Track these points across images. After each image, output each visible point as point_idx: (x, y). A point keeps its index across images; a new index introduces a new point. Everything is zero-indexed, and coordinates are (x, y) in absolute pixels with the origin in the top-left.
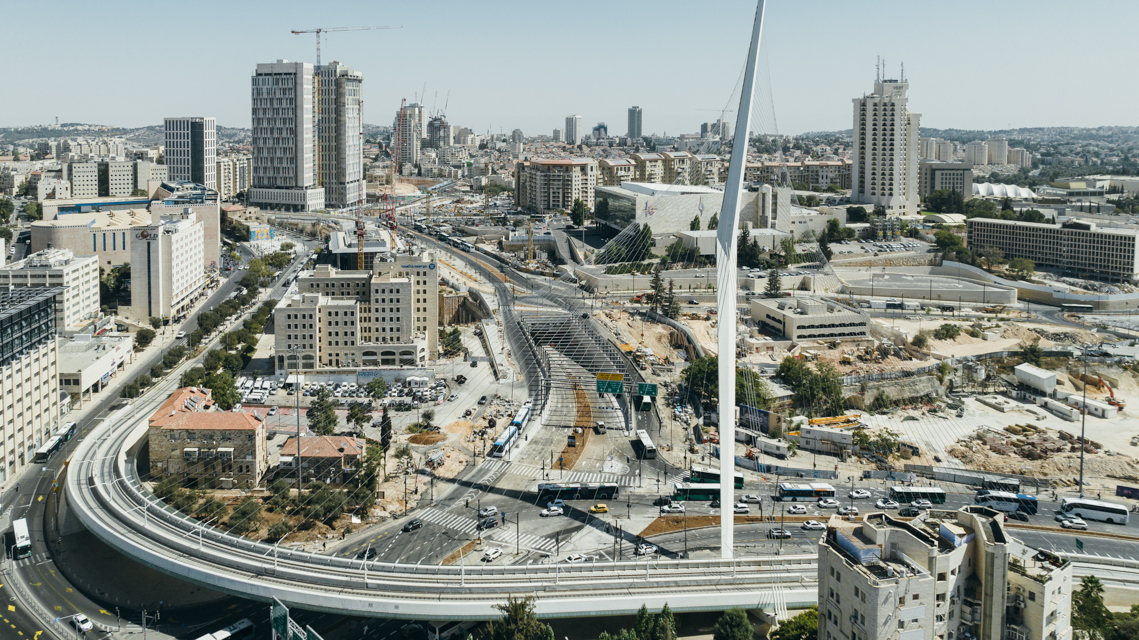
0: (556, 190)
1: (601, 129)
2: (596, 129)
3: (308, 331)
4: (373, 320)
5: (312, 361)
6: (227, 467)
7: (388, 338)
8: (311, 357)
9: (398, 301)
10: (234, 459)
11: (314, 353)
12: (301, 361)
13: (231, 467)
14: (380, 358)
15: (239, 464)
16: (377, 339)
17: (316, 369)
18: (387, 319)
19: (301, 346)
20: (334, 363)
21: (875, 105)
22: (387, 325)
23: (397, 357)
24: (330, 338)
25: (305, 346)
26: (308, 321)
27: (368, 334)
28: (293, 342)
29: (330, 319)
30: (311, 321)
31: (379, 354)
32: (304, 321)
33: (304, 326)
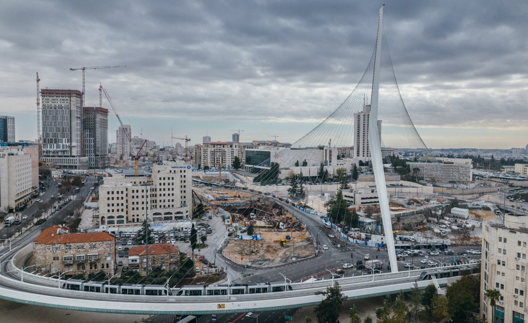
3: (120, 202)
4: (158, 195)
5: (123, 219)
6: (93, 265)
7: (167, 206)
8: (122, 217)
9: (173, 184)
10: (98, 260)
11: (124, 214)
12: (116, 220)
13: (96, 265)
14: (163, 216)
15: (102, 262)
16: (160, 206)
17: (125, 223)
18: (167, 195)
19: (116, 210)
20: (136, 221)
21: (364, 115)
22: (166, 198)
23: (173, 216)
24: (133, 206)
25: (118, 210)
26: (120, 195)
27: (154, 204)
28: (111, 208)
29: (133, 194)
30: (122, 195)
31: (163, 214)
32: (117, 196)
33: (118, 198)
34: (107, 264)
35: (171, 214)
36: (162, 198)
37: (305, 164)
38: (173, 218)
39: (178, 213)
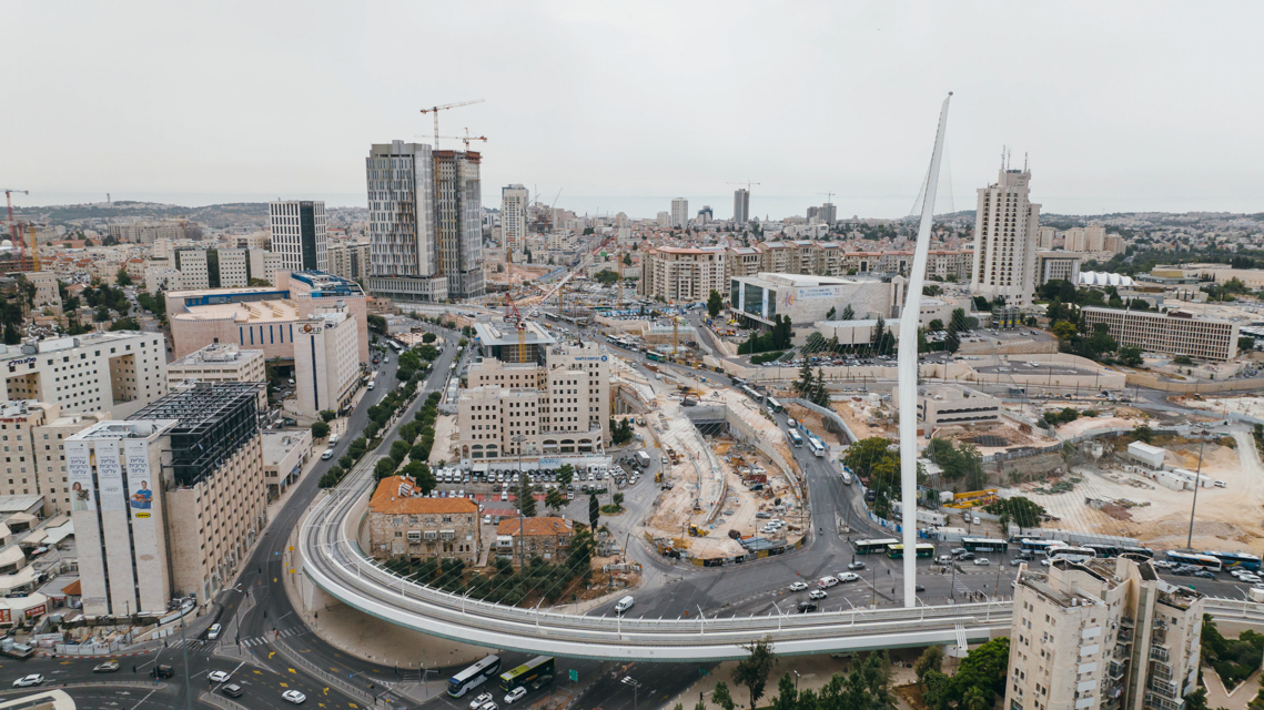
0: (684, 279)
1: (707, 211)
2: (702, 213)
3: (491, 422)
4: (552, 410)
5: (495, 450)
6: (448, 546)
7: (566, 428)
8: (495, 447)
9: (575, 392)
10: (455, 539)
11: (497, 441)
12: (485, 451)
13: (451, 547)
14: (559, 446)
15: (460, 543)
16: (556, 428)
17: (499, 457)
18: (565, 409)
19: (484, 436)
20: (516, 452)
21: (999, 195)
22: (565, 415)
23: (576, 445)
24: (512, 429)
25: (488, 436)
26: (491, 412)
27: (546, 424)
28: (477, 432)
29: (512, 410)
30: (494, 412)
31: (559, 442)
32: (487, 413)
33: (488, 417)
34: (468, 547)
35: (573, 442)
36: (558, 415)
37: (848, 315)
38: (576, 450)
39: (583, 441)
